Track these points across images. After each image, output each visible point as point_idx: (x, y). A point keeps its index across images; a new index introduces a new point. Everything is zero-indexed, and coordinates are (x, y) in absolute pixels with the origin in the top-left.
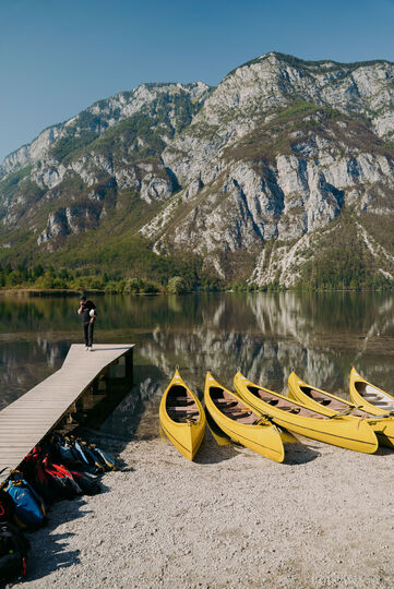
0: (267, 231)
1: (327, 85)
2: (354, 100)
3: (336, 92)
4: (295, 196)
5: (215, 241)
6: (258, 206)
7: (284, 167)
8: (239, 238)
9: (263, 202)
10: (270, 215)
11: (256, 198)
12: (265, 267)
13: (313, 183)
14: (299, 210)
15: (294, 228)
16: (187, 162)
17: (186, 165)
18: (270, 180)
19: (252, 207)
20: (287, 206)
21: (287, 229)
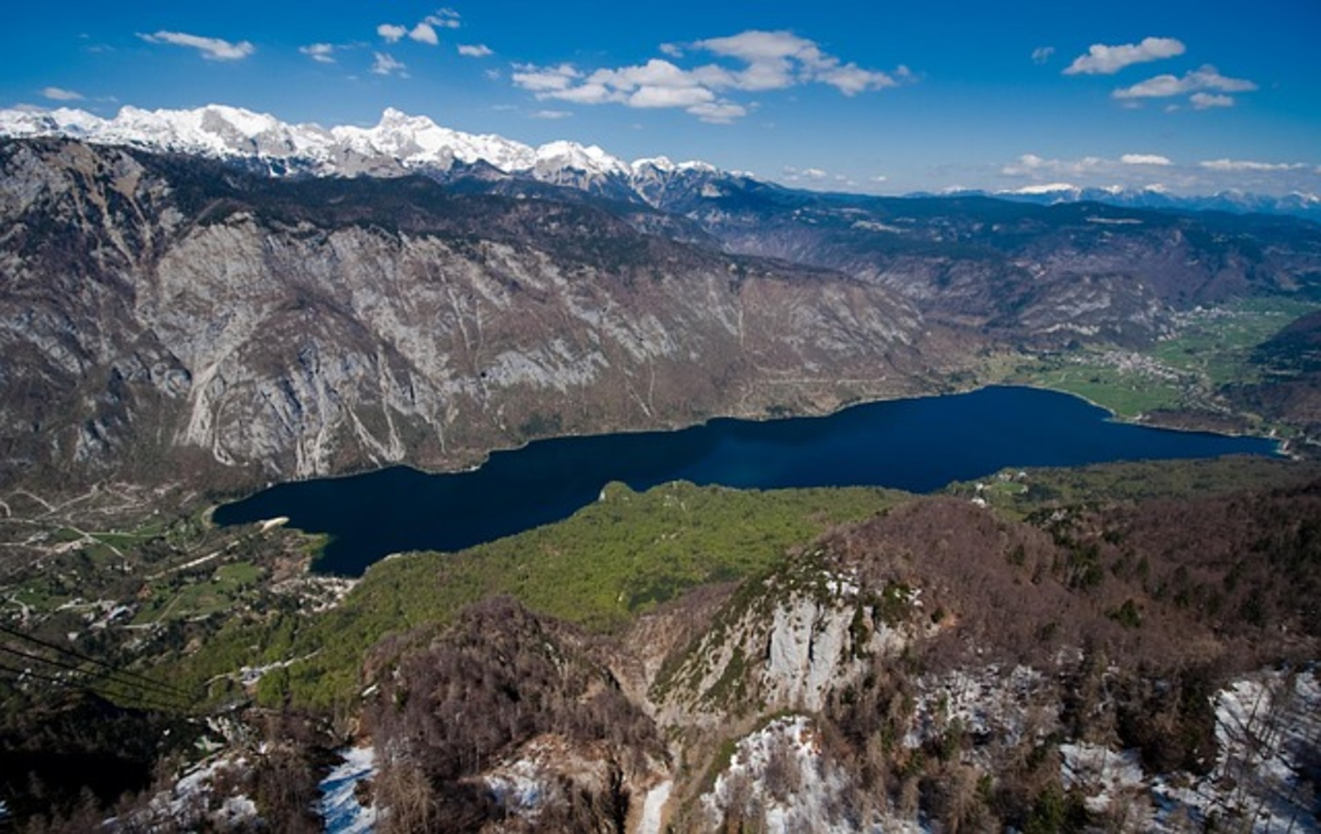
0: (295, 430)
1: (309, 255)
2: (335, 268)
3: (319, 262)
4: (310, 400)
5: (266, 447)
6: (286, 413)
7: (298, 381)
8: (280, 441)
9: (289, 409)
10: (295, 418)
11: (284, 408)
12: (304, 459)
13: (321, 389)
14: (314, 410)
15: (314, 424)
16: (190, 341)
17: (189, 345)
18: (291, 394)
19: (281, 413)
20: (305, 408)
21: (310, 426)
